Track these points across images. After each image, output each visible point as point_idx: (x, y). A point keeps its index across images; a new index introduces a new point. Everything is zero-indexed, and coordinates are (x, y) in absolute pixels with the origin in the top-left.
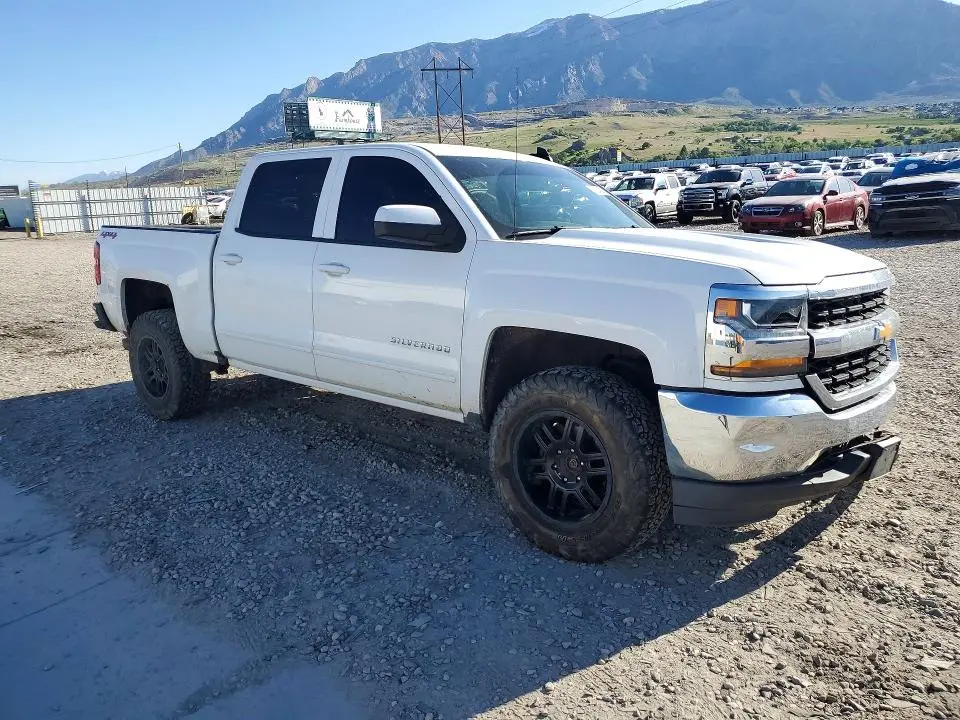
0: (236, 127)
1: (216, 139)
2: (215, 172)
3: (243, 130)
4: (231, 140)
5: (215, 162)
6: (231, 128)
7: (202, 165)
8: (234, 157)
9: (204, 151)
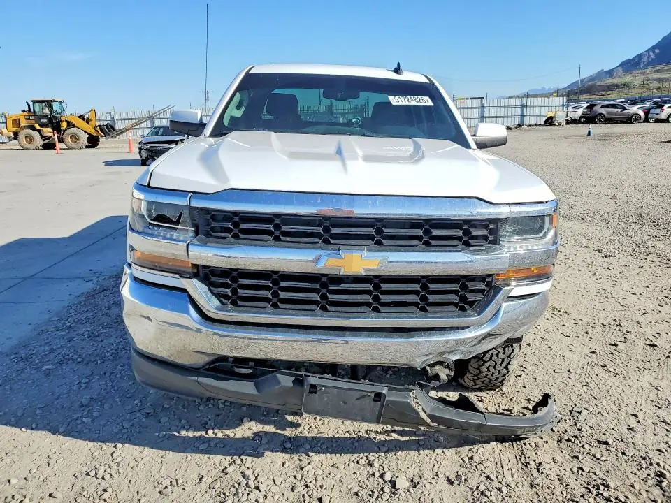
0: (653, 49)
1: (633, 60)
2: (625, 85)
3: (657, 51)
4: (645, 59)
5: (627, 78)
6: (647, 51)
7: (615, 81)
8: (644, 73)
9: (620, 70)
